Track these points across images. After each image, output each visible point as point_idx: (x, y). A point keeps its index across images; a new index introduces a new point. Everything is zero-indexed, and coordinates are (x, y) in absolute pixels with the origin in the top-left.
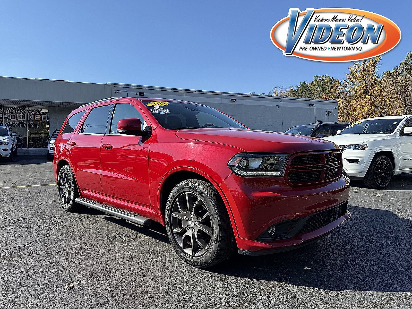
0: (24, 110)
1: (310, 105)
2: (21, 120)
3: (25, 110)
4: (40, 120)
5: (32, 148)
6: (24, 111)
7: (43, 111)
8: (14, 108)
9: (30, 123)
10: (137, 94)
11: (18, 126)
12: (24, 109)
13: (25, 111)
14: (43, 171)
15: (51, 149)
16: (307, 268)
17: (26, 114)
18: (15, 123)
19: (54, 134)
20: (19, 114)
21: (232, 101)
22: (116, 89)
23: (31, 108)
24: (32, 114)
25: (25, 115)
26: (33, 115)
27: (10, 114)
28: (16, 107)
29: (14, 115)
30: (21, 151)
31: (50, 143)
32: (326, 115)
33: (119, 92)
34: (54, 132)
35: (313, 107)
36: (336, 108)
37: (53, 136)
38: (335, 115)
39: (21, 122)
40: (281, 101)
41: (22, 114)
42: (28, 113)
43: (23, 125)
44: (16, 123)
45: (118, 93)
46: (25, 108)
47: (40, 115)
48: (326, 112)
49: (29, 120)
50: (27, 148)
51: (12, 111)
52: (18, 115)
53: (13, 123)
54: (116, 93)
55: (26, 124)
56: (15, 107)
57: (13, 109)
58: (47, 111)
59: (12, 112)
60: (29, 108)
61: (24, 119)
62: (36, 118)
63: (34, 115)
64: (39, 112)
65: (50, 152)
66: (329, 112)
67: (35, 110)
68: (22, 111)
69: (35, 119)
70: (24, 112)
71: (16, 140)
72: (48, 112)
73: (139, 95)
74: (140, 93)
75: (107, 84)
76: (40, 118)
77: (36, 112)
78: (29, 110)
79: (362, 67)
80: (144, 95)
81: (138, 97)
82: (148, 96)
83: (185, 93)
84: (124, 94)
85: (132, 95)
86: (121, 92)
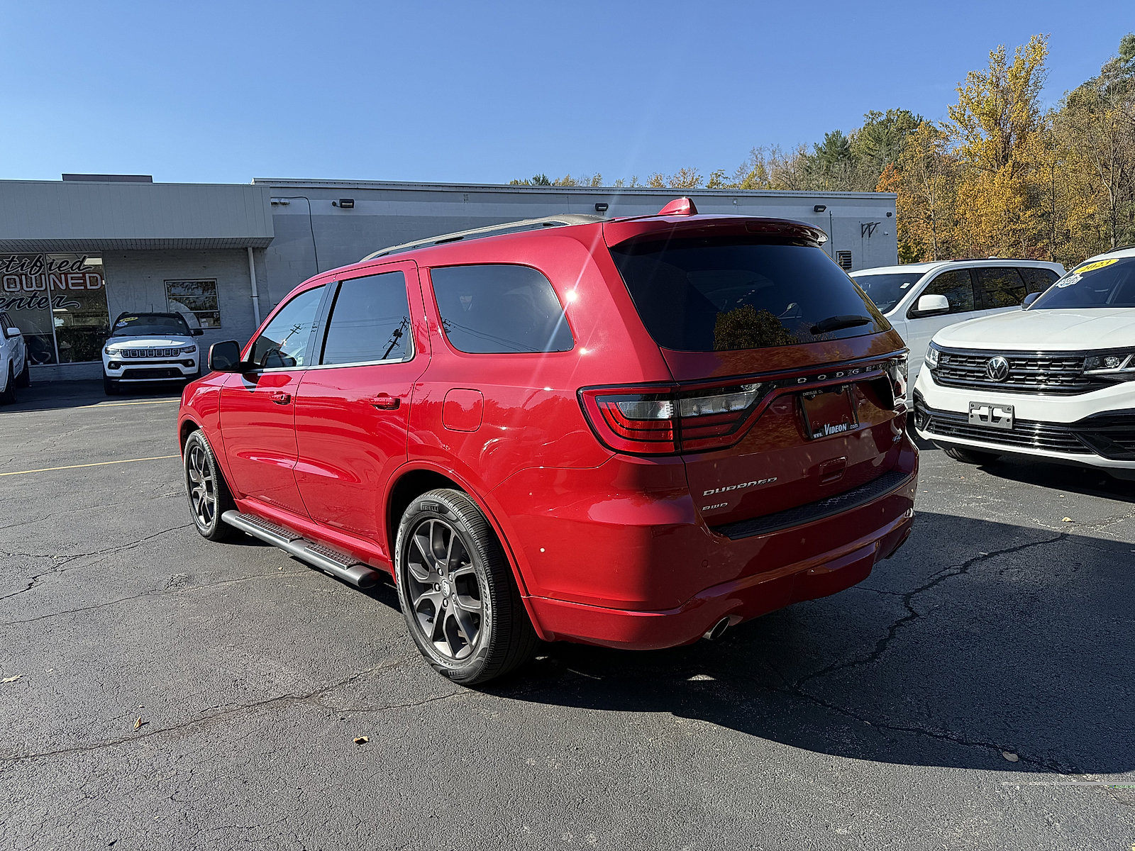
0: (38, 264)
1: (817, 209)
2: (33, 291)
3: (41, 263)
4: (83, 288)
5: (69, 362)
6: (37, 266)
7: (89, 262)
8: (12, 260)
9: (58, 297)
10: (334, 204)
11: (27, 306)
12: (38, 260)
13: (42, 265)
15: (110, 367)
17: (45, 274)
18: (18, 300)
19: (118, 325)
20: (26, 275)
21: (598, 210)
22: (273, 193)
23: (57, 258)
24: (61, 274)
25: (43, 276)
26: (63, 276)
27: (4, 276)
28: (17, 256)
29: (14, 277)
30: (40, 372)
31: (107, 352)
32: (863, 233)
33: (287, 201)
34: (118, 321)
35: (825, 214)
36: (889, 215)
37: (115, 333)
38: (886, 233)
39: (34, 296)
40: (735, 202)
41: (34, 274)
42: (50, 270)
43: (39, 304)
44: (22, 300)
45: (284, 204)
46: (40, 257)
47: (81, 275)
48: (863, 226)
49: (53, 288)
50: (56, 363)
51: (8, 267)
52: (23, 277)
53: (14, 300)
54: (280, 205)
55: (47, 299)
56: (14, 257)
57: (10, 262)
58: (99, 261)
59: (7, 271)
60: (50, 257)
61: (42, 287)
62: (72, 284)
63: (66, 274)
64: (79, 268)
65: (109, 373)
66: (869, 225)
67: (68, 262)
68: (32, 267)
69: (70, 285)
70: (38, 269)
71: (23, 346)
72: (101, 263)
73: (342, 206)
74: (342, 201)
75: (252, 183)
76: (82, 281)
77: (72, 268)
78: (52, 264)
80: (353, 207)
81: (337, 212)
82: (366, 207)
83: (466, 194)
84: (299, 207)
85: (322, 206)
86: (290, 200)
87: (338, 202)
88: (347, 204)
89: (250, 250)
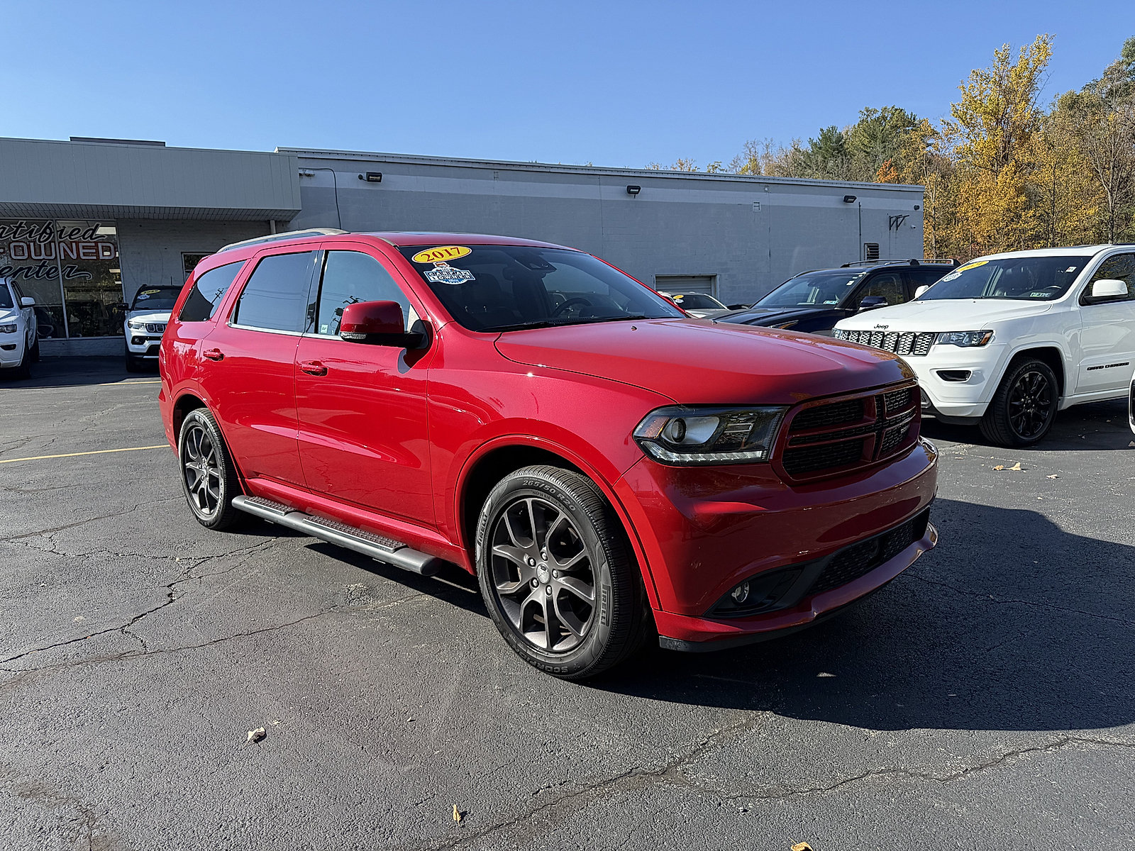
0: (48, 231)
1: (848, 199)
2: (41, 260)
3: (50, 229)
4: (95, 258)
5: (79, 336)
6: (47, 234)
7: (102, 231)
8: (20, 226)
9: (68, 267)
10: (361, 177)
11: (35, 275)
12: (47, 227)
13: (51, 233)
14: (121, 406)
15: (133, 342)
16: (825, 675)
17: (55, 242)
18: (26, 268)
19: (139, 297)
20: (34, 242)
21: (629, 192)
22: (302, 163)
23: (68, 225)
24: (71, 242)
25: (53, 244)
26: (74, 244)
27: (10, 243)
28: (25, 222)
29: (21, 244)
30: (50, 346)
31: (130, 326)
32: (891, 226)
33: (311, 172)
34: (139, 293)
35: (855, 205)
36: (917, 208)
37: (137, 305)
38: (913, 226)
39: (43, 265)
40: (766, 189)
41: (43, 242)
42: (61, 237)
43: (48, 273)
44: (30, 268)
45: (309, 175)
46: (50, 223)
47: (93, 244)
48: (891, 218)
49: (63, 258)
50: (66, 337)
51: (15, 233)
52: (32, 244)
53: (21, 269)
54: (304, 177)
55: (57, 269)
56: (22, 223)
57: (18, 228)
58: (111, 231)
59: (14, 237)
60: (61, 224)
61: (51, 255)
62: (84, 253)
63: (77, 243)
64: (91, 236)
65: (132, 349)
66: (897, 218)
67: (79, 230)
68: (41, 235)
69: (81, 255)
70: (47, 236)
71: (34, 317)
72: (115, 233)
73: (369, 180)
74: (369, 174)
75: (276, 151)
76: (94, 251)
77: (83, 236)
78: (62, 231)
79: (995, 82)
80: (380, 181)
81: (364, 186)
82: (394, 182)
83: (496, 171)
84: (324, 179)
85: (348, 180)
86: (315, 172)
87: (364, 176)
88: (374, 178)
89: (273, 223)
